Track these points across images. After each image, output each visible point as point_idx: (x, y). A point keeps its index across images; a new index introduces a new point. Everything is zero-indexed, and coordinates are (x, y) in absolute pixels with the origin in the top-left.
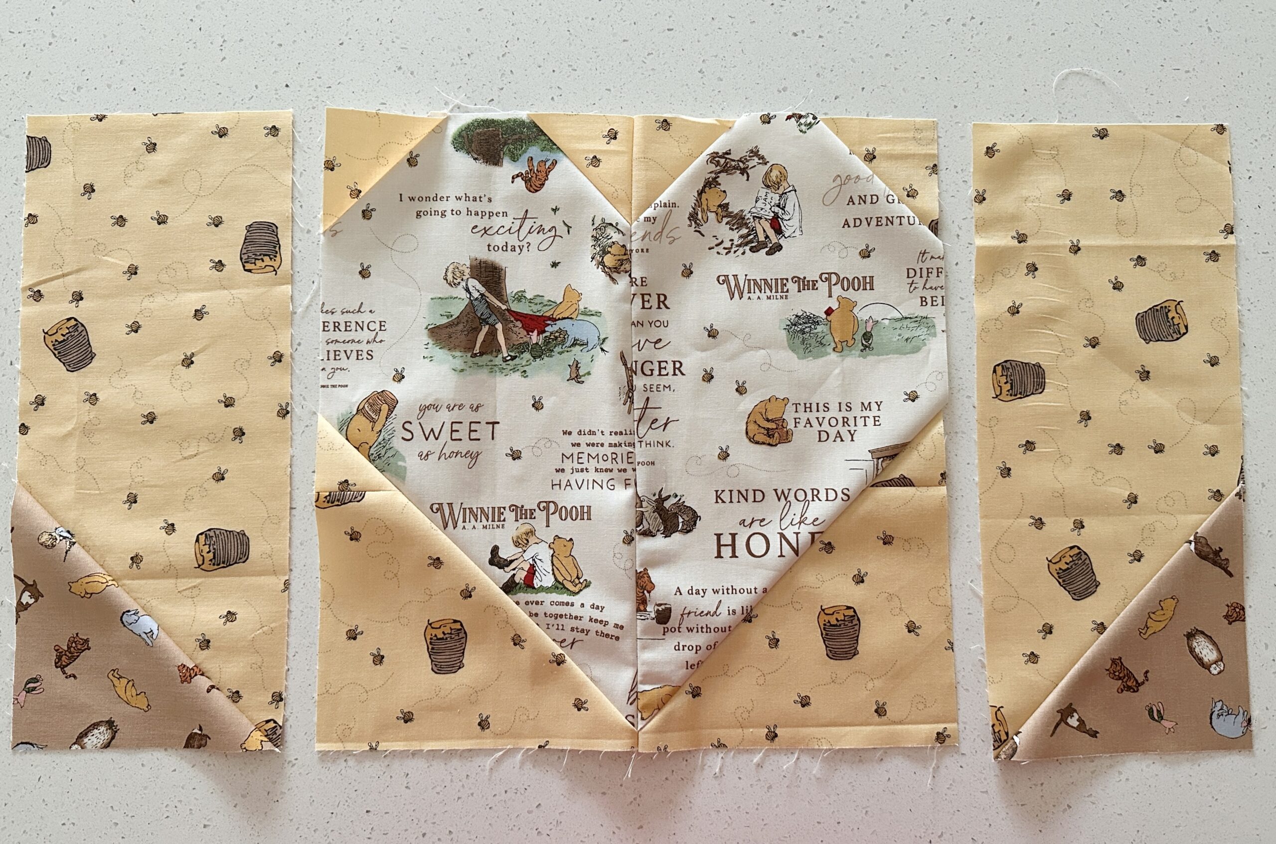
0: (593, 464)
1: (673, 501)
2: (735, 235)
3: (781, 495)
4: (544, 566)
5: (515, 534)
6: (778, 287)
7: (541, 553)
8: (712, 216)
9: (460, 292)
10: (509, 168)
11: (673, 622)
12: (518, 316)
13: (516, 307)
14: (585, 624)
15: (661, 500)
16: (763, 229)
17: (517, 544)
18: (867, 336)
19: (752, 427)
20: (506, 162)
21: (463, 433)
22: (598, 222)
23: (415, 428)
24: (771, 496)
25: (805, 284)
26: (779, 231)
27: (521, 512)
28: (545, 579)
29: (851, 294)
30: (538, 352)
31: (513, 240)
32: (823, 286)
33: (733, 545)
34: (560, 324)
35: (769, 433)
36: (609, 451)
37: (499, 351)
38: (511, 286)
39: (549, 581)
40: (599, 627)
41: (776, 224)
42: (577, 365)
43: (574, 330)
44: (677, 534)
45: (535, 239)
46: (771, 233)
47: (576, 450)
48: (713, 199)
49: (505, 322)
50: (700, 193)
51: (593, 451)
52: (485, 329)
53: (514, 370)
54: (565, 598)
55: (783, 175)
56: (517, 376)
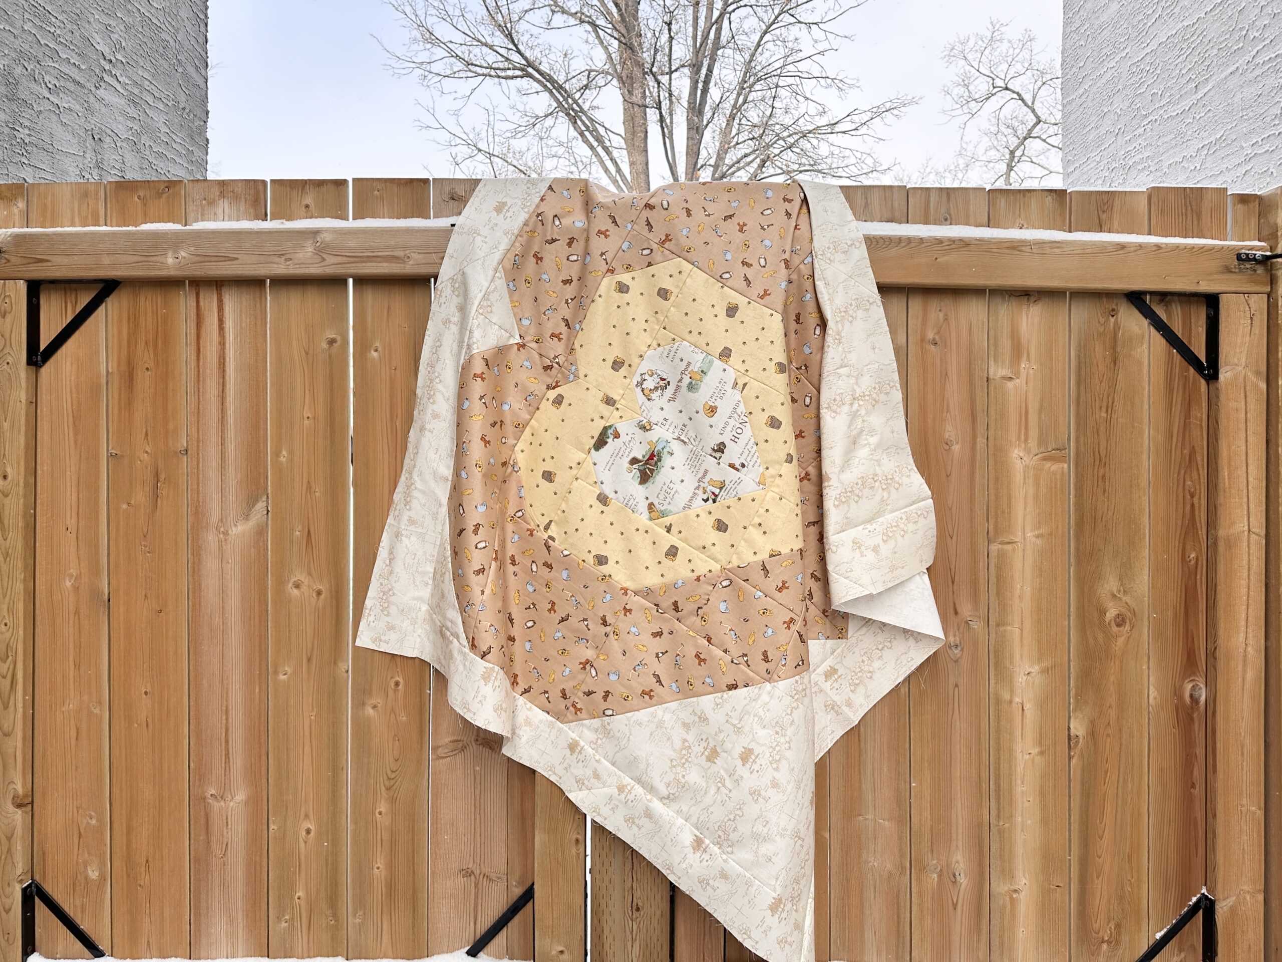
0: (696, 463)
1: (715, 447)
2: (659, 391)
3: (731, 417)
4: (714, 489)
5: (701, 493)
7: (710, 488)
8: (651, 395)
10: (610, 440)
11: (746, 464)
12: (648, 460)
13: (645, 459)
15: (713, 450)
16: (662, 383)
17: (704, 494)
18: (702, 371)
19: (708, 415)
21: (669, 491)
22: (637, 425)
23: (661, 502)
24: (729, 420)
25: (680, 381)
26: (664, 379)
27: (698, 488)
28: (717, 491)
29: (689, 370)
30: (659, 460)
31: (628, 450)
32: (684, 376)
33: (736, 437)
34: (656, 450)
35: (712, 411)
36: (694, 456)
37: (654, 470)
38: (640, 457)
40: (737, 483)
41: (662, 379)
42: (668, 452)
43: (659, 448)
46: (664, 382)
47: (690, 465)
48: (646, 392)
49: (648, 464)
50: (644, 394)
51: (692, 461)
52: (647, 470)
53: (660, 469)
54: (724, 488)
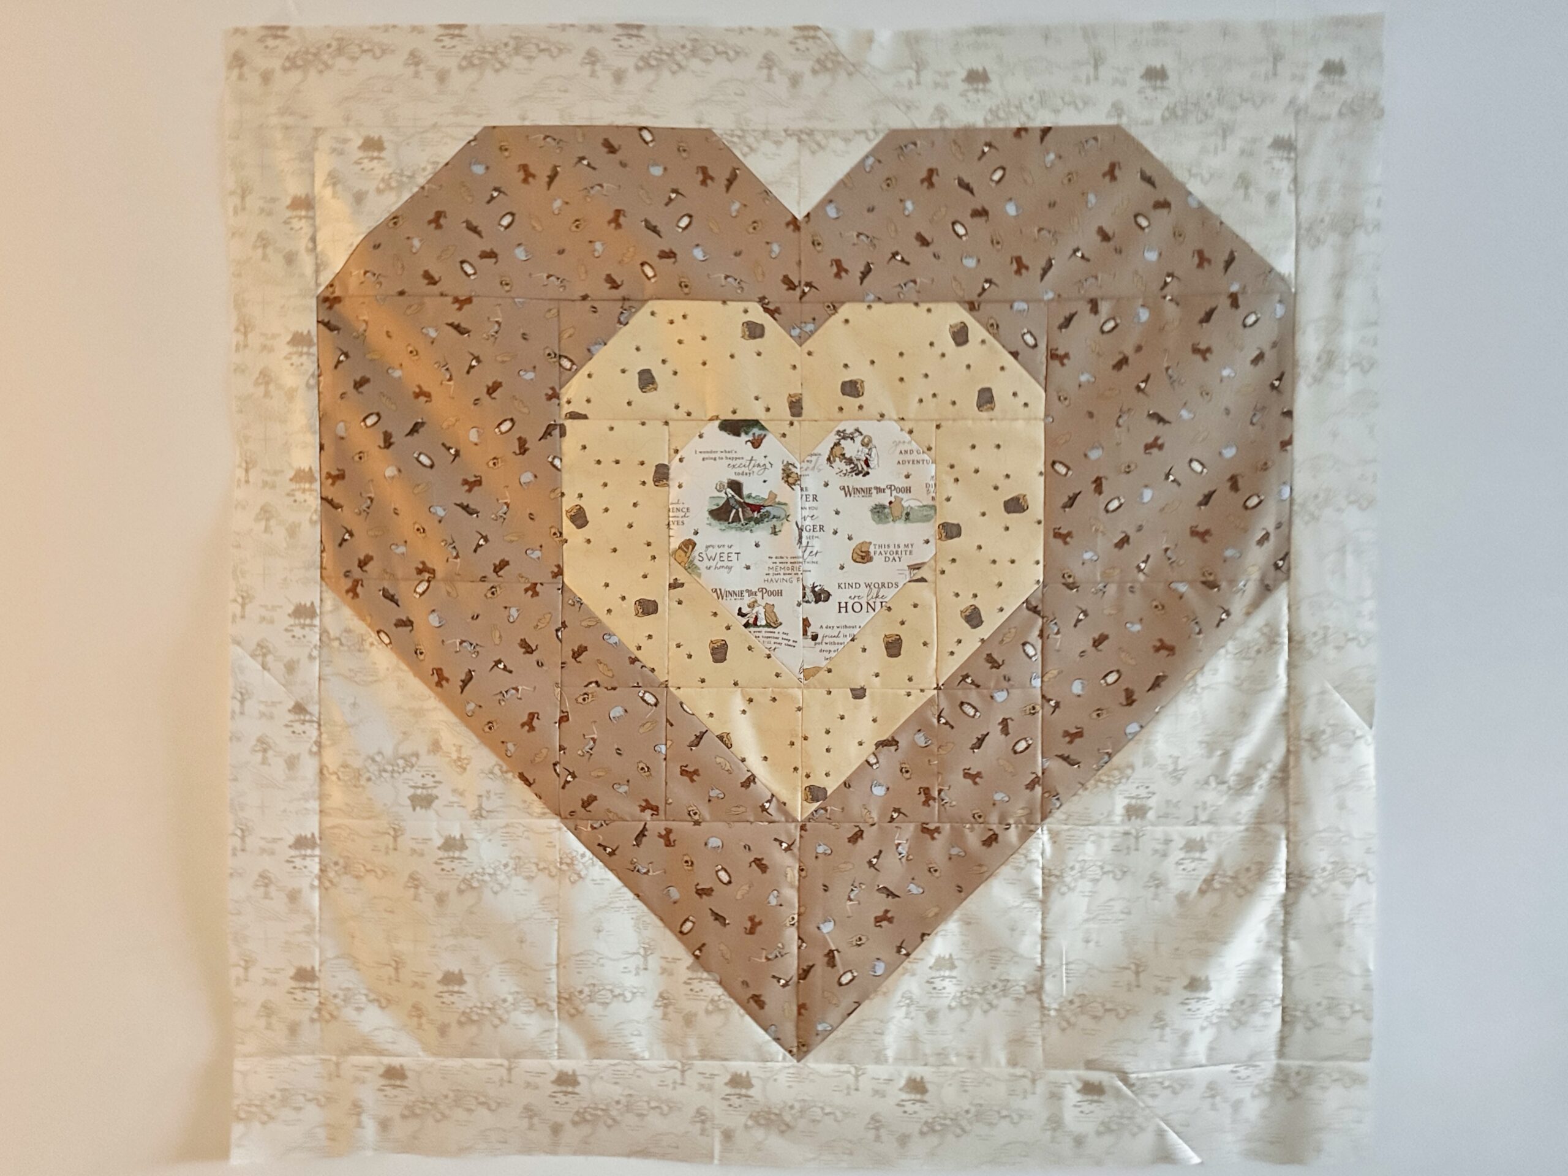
0: (782, 572)
1: (819, 588)
2: (848, 468)
3: (868, 585)
4: (762, 616)
5: (748, 602)
6: (867, 492)
7: (761, 611)
8: (837, 459)
9: (724, 495)
10: (744, 437)
11: (819, 640)
12: (748, 505)
13: (747, 501)
14: (780, 641)
15: (814, 587)
16: (861, 465)
17: (749, 607)
18: (908, 514)
19: (855, 555)
20: (743, 435)
21: (725, 558)
22: (785, 463)
23: (704, 555)
24: (863, 586)
26: (868, 465)
27: (751, 593)
28: (762, 621)
29: (900, 495)
30: (758, 521)
31: (746, 470)
32: (888, 491)
33: (846, 607)
34: (767, 508)
35: (863, 558)
36: (790, 566)
37: (740, 521)
38: (745, 492)
39: (764, 623)
40: (786, 642)
41: (867, 462)
42: (775, 527)
43: (773, 511)
44: (820, 603)
45: (756, 469)
46: (865, 467)
47: (774, 565)
48: (837, 450)
49: (743, 508)
50: (832, 449)
51: (782, 566)
52: (734, 511)
53: (747, 529)
54: (771, 629)
55: (870, 441)
56: (748, 532)
